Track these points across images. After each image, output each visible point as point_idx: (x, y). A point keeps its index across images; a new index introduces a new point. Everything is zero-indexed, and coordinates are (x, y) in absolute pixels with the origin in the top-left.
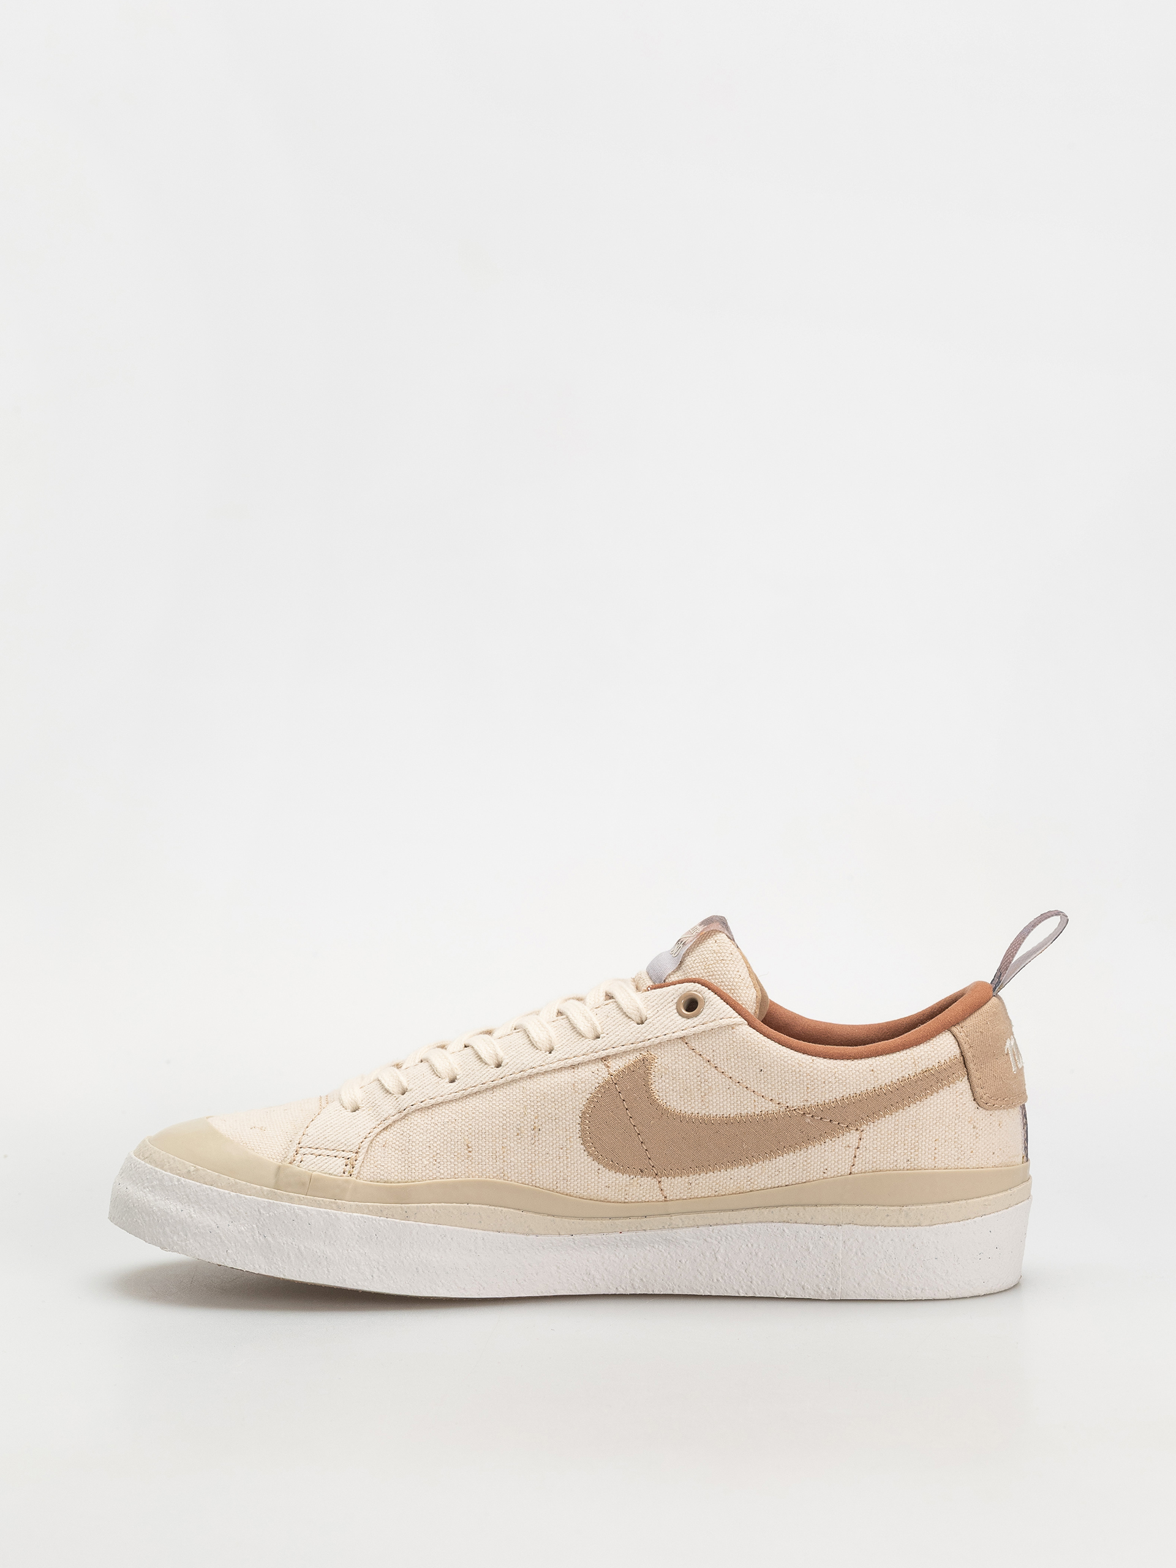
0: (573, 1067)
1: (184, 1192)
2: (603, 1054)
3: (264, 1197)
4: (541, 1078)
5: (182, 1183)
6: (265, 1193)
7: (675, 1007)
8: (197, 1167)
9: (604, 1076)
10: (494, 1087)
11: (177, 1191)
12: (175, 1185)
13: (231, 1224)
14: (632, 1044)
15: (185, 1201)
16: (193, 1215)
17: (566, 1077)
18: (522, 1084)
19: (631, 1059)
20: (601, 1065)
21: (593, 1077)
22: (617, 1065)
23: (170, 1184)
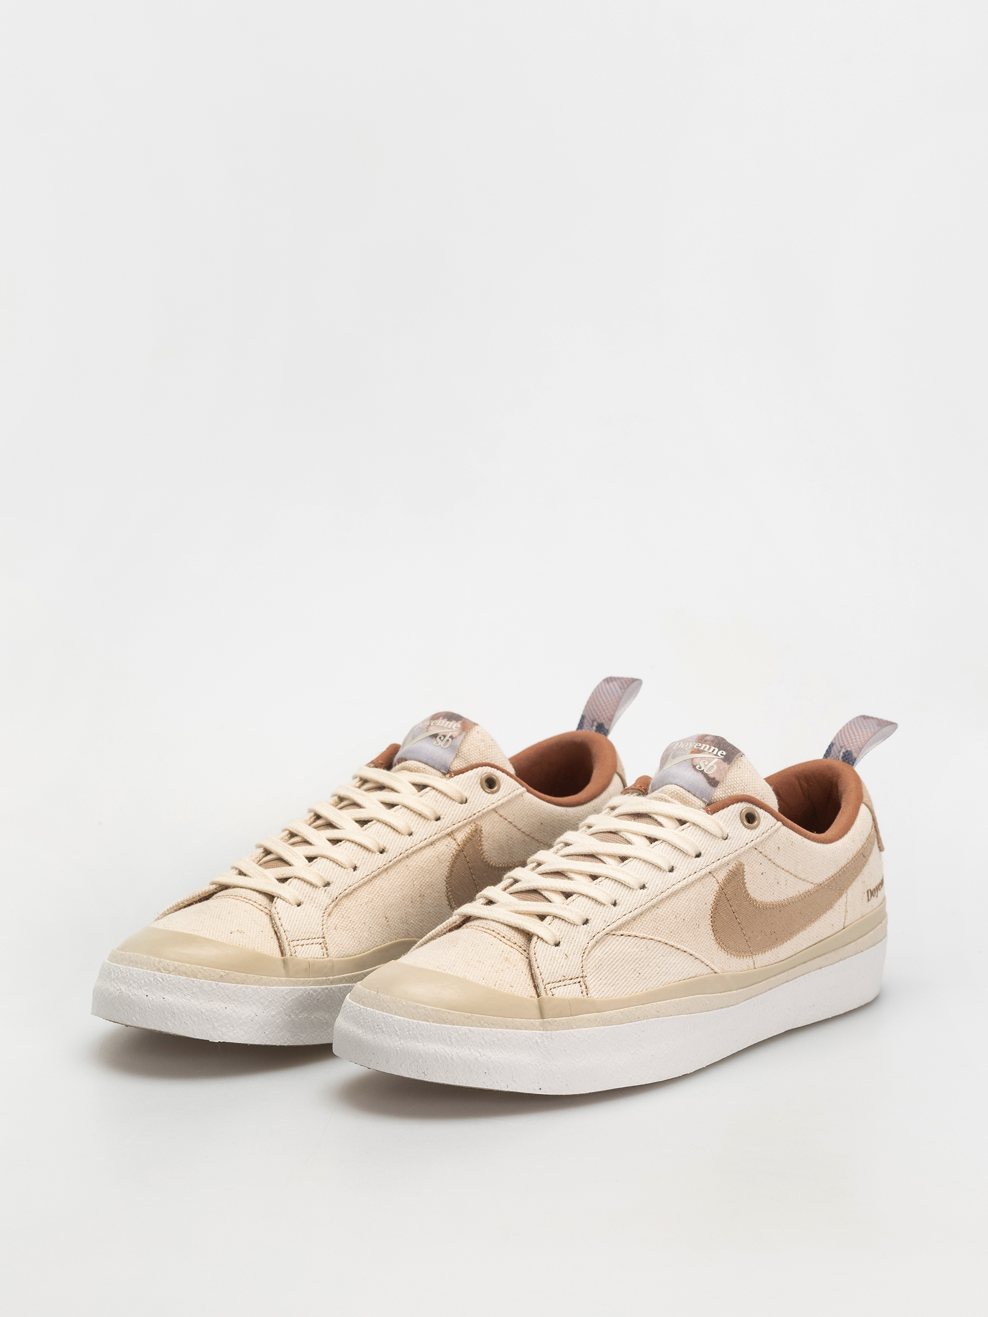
0: (432, 844)
1: (225, 993)
2: (449, 830)
3: (283, 985)
4: (415, 857)
5: (220, 987)
6: (283, 982)
7: (480, 786)
8: (227, 971)
9: (454, 847)
10: (386, 869)
11: (218, 993)
12: (215, 989)
13: (264, 1011)
14: (465, 819)
15: (226, 1000)
16: (236, 1010)
17: (429, 853)
18: (404, 863)
19: (468, 830)
20: (449, 839)
21: (448, 848)
22: (461, 836)
23: (211, 989)
